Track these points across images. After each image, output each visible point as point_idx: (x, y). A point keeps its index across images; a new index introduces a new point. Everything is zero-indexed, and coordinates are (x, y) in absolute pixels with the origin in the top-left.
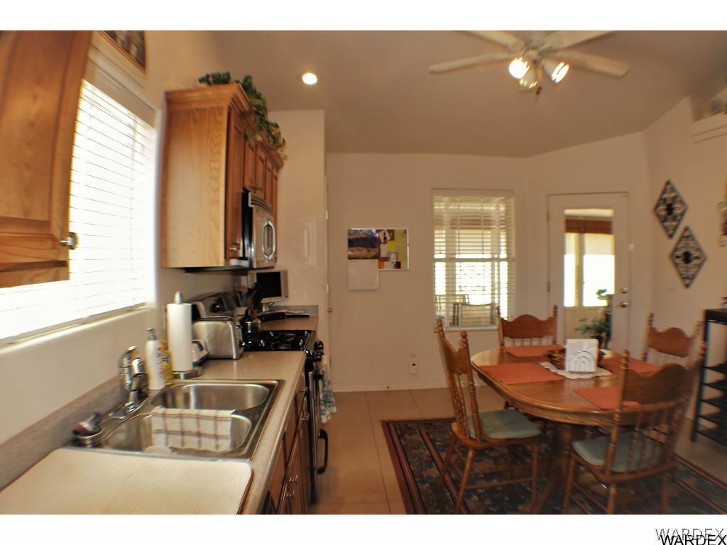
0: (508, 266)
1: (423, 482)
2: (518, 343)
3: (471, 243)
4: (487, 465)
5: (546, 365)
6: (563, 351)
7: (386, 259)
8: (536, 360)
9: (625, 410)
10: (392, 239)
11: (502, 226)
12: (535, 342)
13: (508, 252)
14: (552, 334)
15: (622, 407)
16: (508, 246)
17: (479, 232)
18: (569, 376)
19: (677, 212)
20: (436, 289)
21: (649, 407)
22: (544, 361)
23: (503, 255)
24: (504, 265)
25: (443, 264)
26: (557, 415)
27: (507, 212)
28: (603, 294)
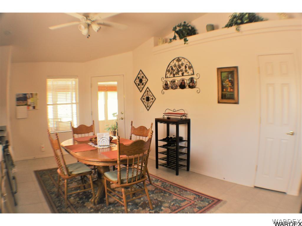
0: (76, 106)
1: (52, 193)
2: (80, 136)
3: (62, 97)
4: (74, 185)
5: (90, 144)
6: (96, 138)
7: (29, 105)
8: (86, 142)
9: (121, 159)
10: (32, 97)
11: (74, 90)
12: (87, 135)
13: (76, 100)
14: (93, 132)
15: (120, 158)
16: (76, 98)
17: (65, 93)
18: (99, 147)
19: (144, 82)
20: (48, 116)
21: (132, 157)
22: (89, 142)
23: (74, 102)
24: (74, 106)
25: (52, 106)
26: (95, 163)
27: (75, 84)
28: (115, 115)
